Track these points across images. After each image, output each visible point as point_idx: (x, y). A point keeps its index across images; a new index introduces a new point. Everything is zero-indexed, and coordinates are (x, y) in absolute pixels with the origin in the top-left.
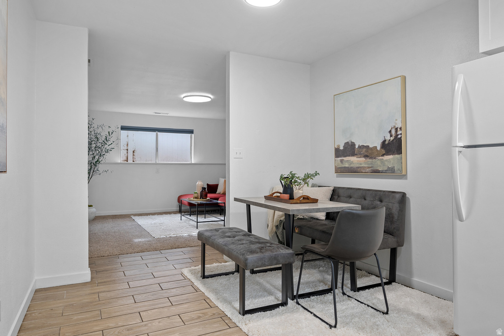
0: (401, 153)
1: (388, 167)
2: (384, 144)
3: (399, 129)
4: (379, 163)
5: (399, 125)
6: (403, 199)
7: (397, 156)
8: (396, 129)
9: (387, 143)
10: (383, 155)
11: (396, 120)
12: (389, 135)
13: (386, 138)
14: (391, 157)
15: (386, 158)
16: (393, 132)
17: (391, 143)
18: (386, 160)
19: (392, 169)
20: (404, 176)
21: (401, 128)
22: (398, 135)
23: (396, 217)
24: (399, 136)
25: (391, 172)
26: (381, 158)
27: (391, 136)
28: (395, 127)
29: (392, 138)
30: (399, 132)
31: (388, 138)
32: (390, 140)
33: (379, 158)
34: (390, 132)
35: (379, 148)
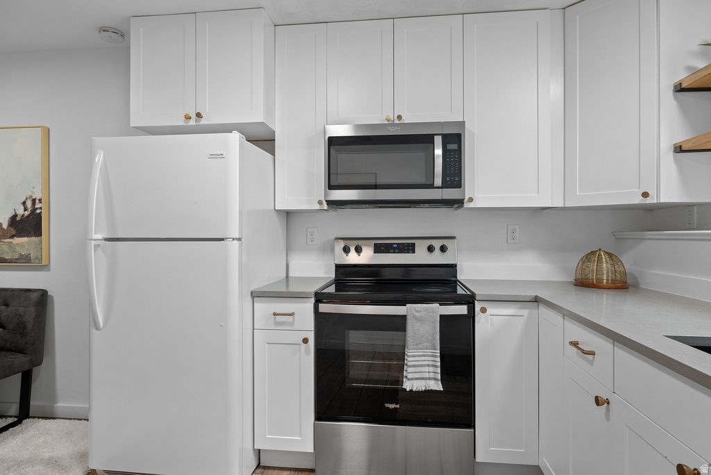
0: (39, 234)
1: (21, 255)
2: (13, 221)
3: (37, 201)
4: (5, 248)
5: (38, 196)
6: (42, 299)
7: (34, 239)
8: (34, 201)
9: (18, 218)
10: (12, 237)
11: (34, 188)
12: (22, 208)
13: (18, 212)
14: (25, 239)
15: (17, 240)
16: (29, 204)
17: (24, 219)
18: (18, 244)
19: (27, 256)
20: (46, 267)
21: (40, 200)
22: (37, 209)
23: (30, 326)
24: (38, 211)
25: (24, 262)
26: (8, 240)
27: (26, 209)
28: (31, 197)
29: (27, 213)
30: (38, 206)
31: (21, 211)
32: (23, 215)
33: (5, 240)
34: (24, 203)
35: (5, 226)
